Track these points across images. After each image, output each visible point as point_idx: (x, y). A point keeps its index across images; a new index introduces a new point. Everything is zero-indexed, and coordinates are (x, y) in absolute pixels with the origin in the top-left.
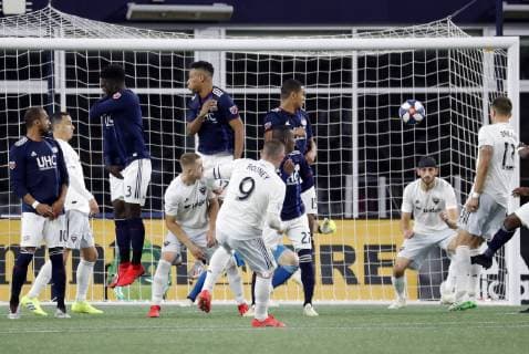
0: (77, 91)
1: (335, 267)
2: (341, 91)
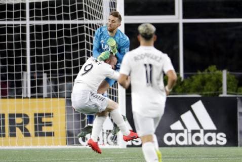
1: (17, 127)
2: (20, 23)
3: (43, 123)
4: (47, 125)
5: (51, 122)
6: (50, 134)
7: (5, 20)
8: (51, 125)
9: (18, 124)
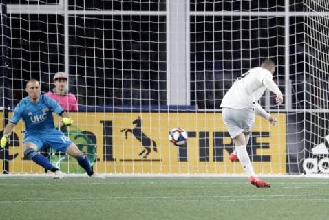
0: (75, 12)
1: (226, 148)
2: (277, 14)
3: (259, 144)
4: (263, 147)
5: (268, 144)
6: (267, 159)
7: (257, 10)
8: (268, 147)
9: (226, 145)
